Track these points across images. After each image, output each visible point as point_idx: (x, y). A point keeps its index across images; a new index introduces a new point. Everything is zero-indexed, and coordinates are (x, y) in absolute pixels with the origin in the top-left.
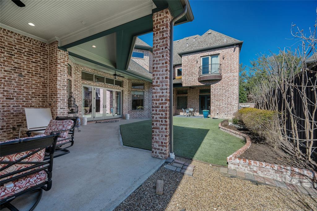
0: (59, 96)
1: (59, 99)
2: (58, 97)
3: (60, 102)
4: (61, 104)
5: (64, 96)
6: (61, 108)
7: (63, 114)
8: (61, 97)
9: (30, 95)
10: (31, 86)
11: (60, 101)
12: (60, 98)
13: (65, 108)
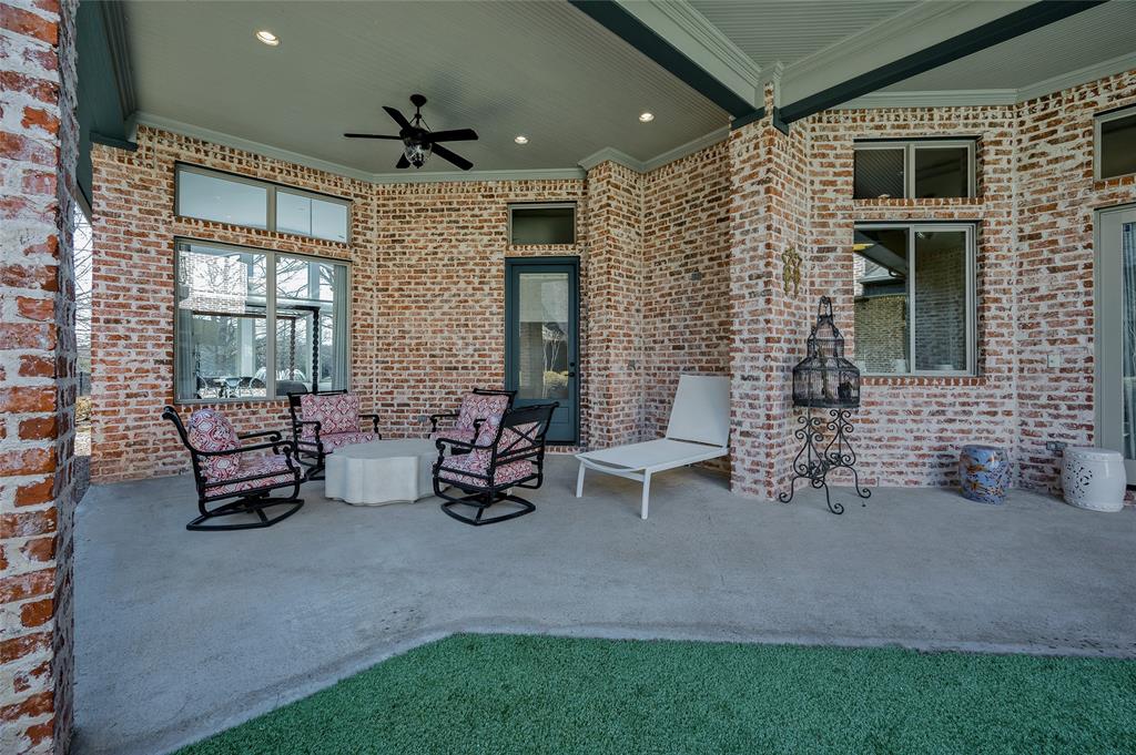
0: (735, 327)
1: (737, 338)
2: (733, 333)
3: (741, 351)
4: (746, 359)
5: (757, 321)
6: (744, 378)
7: (750, 405)
8: (746, 327)
9: (714, 331)
10: (718, 302)
11: (741, 345)
12: (740, 332)
13: (757, 379)
